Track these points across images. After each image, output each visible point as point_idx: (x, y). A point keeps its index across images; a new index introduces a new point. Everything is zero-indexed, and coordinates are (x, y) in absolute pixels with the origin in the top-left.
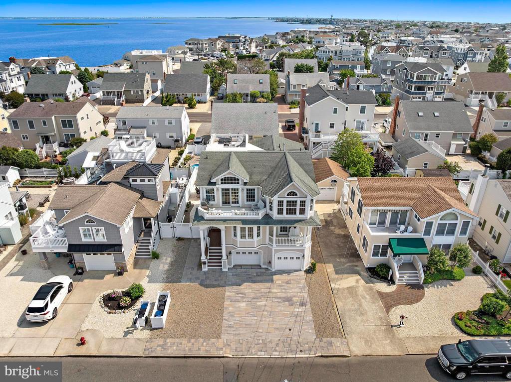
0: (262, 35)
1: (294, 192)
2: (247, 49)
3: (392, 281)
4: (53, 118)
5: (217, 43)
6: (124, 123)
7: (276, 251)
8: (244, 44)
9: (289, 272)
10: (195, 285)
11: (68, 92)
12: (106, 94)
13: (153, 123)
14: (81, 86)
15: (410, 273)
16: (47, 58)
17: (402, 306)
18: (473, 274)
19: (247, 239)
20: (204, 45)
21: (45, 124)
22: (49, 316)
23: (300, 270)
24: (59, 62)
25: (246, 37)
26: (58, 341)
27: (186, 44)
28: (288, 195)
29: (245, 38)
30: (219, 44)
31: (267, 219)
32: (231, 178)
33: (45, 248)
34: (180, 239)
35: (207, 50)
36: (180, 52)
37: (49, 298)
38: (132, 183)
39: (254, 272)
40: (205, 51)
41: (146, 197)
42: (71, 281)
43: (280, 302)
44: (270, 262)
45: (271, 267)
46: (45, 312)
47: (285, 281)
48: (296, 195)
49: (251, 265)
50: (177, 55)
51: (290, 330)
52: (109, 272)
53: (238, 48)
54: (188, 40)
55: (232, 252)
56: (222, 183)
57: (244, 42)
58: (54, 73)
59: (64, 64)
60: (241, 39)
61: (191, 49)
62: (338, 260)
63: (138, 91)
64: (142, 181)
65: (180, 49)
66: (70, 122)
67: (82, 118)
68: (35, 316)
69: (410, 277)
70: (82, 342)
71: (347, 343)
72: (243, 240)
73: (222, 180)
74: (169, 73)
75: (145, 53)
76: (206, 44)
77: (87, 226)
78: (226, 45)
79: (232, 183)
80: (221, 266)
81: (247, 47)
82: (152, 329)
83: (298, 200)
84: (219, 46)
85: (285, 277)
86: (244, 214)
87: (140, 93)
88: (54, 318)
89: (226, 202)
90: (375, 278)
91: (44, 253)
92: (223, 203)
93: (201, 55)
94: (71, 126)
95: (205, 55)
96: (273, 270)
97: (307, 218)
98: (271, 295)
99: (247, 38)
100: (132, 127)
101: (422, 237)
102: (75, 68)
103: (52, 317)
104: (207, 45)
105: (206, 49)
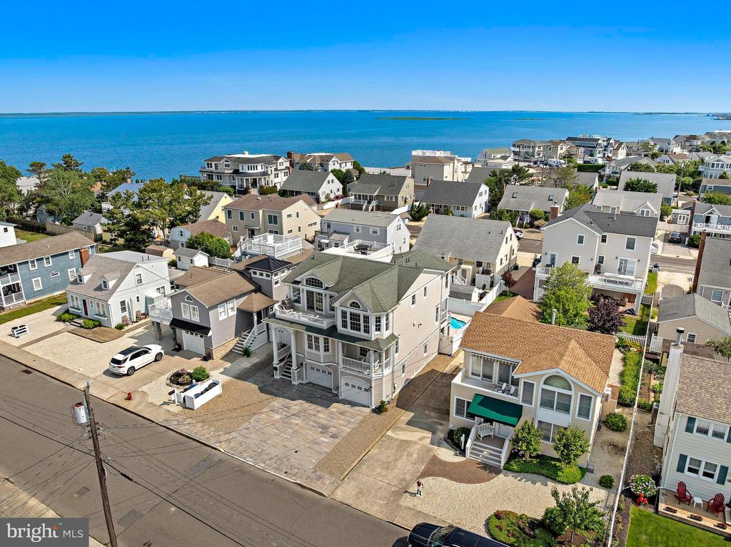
0: (646, 139)
1: (357, 304)
2: (608, 157)
3: (463, 452)
4: (261, 212)
5: (559, 147)
6: (329, 226)
7: (342, 373)
8: (605, 150)
9: (353, 404)
10: (255, 387)
11: (320, 192)
12: (357, 197)
13: (358, 230)
14: (341, 186)
15: (493, 450)
16: (324, 154)
17: (445, 479)
18: (599, 486)
19: (314, 351)
20: (537, 149)
21: (253, 217)
22: (124, 370)
23: (369, 407)
24: (333, 159)
25: (609, 139)
26: (117, 391)
27: (514, 146)
28: (351, 305)
29: (607, 141)
30: (562, 149)
31: (332, 331)
32: (313, 279)
33: (158, 318)
35: (541, 155)
36: (499, 156)
37: (130, 356)
38: (253, 275)
39: (319, 393)
40: (536, 157)
41: (263, 293)
42: (162, 352)
43: (315, 427)
44: (338, 387)
45: (339, 393)
46: (122, 365)
47: (341, 411)
48: (359, 307)
49: (324, 387)
50: (493, 159)
51: (296, 452)
52: (197, 355)
53: (592, 155)
54: (517, 141)
55: (304, 364)
56: (307, 284)
57: (606, 147)
58: (326, 170)
59: (339, 162)
60: (600, 142)
61: (515, 153)
62: (427, 412)
63: (392, 198)
64: (262, 274)
65: (500, 153)
66: (275, 217)
67: (289, 216)
68: (114, 367)
69: (491, 454)
70: (129, 398)
71: (339, 485)
72: (311, 350)
73: (307, 280)
74: (455, 180)
75: (428, 153)
76: (539, 147)
77: (187, 302)
78: (574, 151)
79: (316, 286)
80: (290, 377)
81: (610, 155)
82: (185, 408)
83: (362, 314)
84: (562, 151)
85: (347, 408)
86: (315, 321)
87: (394, 200)
88: (127, 375)
89: (311, 307)
90: (447, 443)
91: (158, 324)
92: (308, 307)
93: (530, 162)
94: (276, 223)
95: (535, 163)
96: (341, 398)
97: (371, 338)
98: (313, 418)
99: (611, 141)
100: (335, 232)
101: (521, 404)
102: (352, 167)
103: (126, 373)
104: (542, 149)
105: (539, 154)
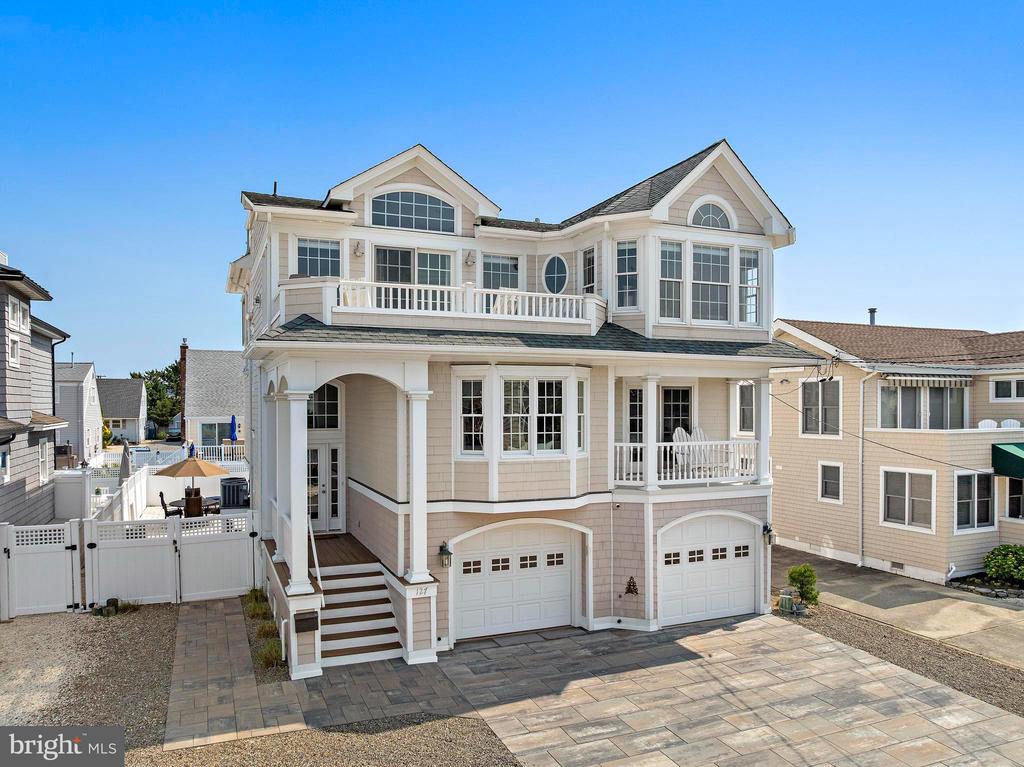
1: (717, 210)
7: (666, 512)
19: (535, 454)
28: (697, 221)
34: (114, 607)
44: (632, 588)
45: (640, 614)
48: (726, 223)
55: (451, 548)
56: (377, 221)
72: (515, 455)
73: (377, 204)
83: (737, 246)
96: (654, 627)
